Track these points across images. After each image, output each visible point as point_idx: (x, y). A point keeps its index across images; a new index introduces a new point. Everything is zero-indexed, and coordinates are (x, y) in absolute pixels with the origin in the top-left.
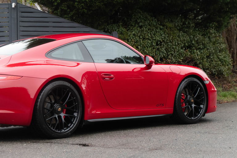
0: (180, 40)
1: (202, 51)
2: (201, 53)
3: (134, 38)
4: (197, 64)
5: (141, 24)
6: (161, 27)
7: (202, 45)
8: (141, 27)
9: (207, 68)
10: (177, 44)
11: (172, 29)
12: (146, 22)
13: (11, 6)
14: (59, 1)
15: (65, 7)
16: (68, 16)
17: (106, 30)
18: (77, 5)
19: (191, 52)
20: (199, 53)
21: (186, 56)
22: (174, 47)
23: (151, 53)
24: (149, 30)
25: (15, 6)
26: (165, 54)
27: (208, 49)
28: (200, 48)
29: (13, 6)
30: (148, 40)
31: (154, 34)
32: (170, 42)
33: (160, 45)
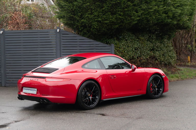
0: (148, 47)
1: (160, 52)
2: (159, 53)
3: (123, 47)
4: (157, 59)
5: (126, 39)
7: (160, 49)
9: (162, 61)
10: (146, 49)
11: (143, 40)
12: (129, 38)
13: (57, 31)
14: (83, 28)
15: (85, 31)
16: (86, 35)
17: (107, 42)
18: (92, 30)
19: (153, 53)
20: (158, 53)
21: (151, 55)
23: (132, 54)
24: (131, 42)
25: (59, 31)
26: (140, 54)
27: (163, 51)
28: (158, 50)
29: (58, 31)
30: (131, 48)
31: (134, 44)
32: (142, 48)
33: (137, 50)
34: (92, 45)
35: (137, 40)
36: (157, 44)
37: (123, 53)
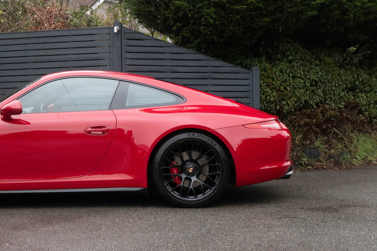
0: (342, 80)
1: (368, 95)
2: (367, 97)
3: (282, 77)
4: (362, 112)
5: (290, 58)
6: (317, 62)
7: (368, 87)
8: (290, 62)
9: (374, 116)
10: (337, 85)
11: (331, 65)
12: (298, 56)
13: (113, 30)
14: (179, 25)
15: (187, 33)
17: (244, 65)
18: (204, 29)
19: (354, 96)
20: (365, 97)
21: (348, 100)
22: (334, 88)
23: (304, 96)
24: (300, 66)
25: (118, 31)
26: (322, 97)
28: (365, 91)
29: (115, 31)
30: (301, 79)
31: (308, 72)
32: (329, 82)
33: (316, 86)
34: (202, 69)
35: (316, 64)
36: (361, 77)
37: (282, 92)
